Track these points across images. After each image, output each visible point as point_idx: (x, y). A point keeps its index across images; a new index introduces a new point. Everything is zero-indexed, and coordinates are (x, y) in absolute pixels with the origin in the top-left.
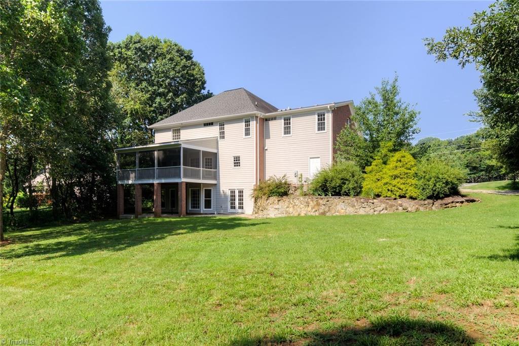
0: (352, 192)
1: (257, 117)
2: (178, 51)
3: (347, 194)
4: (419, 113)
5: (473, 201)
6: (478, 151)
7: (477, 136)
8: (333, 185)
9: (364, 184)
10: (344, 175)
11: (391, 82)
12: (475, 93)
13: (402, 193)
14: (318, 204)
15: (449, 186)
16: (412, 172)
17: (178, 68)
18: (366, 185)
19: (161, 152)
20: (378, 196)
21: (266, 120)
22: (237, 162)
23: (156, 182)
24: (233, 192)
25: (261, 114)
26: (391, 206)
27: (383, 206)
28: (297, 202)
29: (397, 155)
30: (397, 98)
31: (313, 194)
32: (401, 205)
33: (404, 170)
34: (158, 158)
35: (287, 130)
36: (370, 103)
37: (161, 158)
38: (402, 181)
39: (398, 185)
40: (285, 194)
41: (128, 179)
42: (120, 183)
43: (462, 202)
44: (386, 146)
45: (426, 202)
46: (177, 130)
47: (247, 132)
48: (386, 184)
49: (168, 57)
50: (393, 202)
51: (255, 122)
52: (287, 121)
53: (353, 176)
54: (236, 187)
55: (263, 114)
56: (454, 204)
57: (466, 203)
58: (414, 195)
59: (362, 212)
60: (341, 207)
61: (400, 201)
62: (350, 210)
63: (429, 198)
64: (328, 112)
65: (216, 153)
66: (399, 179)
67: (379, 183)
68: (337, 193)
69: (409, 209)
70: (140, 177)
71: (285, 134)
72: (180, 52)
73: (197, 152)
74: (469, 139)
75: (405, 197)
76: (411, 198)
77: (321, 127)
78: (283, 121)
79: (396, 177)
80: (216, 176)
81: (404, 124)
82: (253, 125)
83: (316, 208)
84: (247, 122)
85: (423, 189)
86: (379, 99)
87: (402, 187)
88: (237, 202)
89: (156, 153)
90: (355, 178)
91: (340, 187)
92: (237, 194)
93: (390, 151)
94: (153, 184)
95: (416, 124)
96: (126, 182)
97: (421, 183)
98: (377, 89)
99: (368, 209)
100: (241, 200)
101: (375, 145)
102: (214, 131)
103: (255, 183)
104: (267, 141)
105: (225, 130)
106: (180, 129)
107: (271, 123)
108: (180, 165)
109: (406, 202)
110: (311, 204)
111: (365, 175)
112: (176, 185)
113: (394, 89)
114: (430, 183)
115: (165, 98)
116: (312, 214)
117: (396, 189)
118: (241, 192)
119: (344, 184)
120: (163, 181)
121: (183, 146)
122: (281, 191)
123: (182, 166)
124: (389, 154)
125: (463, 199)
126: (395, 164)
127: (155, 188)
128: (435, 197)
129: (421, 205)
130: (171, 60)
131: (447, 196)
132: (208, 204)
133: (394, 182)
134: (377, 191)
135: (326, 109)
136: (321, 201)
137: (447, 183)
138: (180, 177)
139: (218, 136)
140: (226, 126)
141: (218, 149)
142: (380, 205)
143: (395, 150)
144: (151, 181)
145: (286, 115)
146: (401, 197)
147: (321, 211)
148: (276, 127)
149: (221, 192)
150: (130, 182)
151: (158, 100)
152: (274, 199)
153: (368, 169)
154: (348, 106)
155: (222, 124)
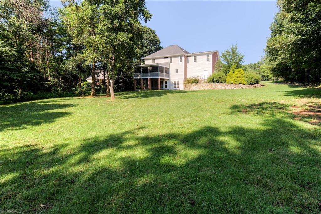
0: (223, 82)
1: (184, 56)
2: (150, 31)
3: (221, 83)
4: (245, 56)
5: (264, 86)
6: (259, 69)
7: (258, 64)
8: (216, 79)
9: (227, 79)
10: (220, 76)
11: (235, 45)
12: (264, 49)
13: (240, 83)
14: (211, 86)
15: (256, 80)
16: (243, 75)
17: (151, 37)
18: (227, 80)
19: (151, 67)
20: (232, 83)
21: (187, 57)
22: (177, 71)
23: (149, 78)
24: (175, 82)
25: (186, 55)
26: (237, 87)
27: (234, 87)
28: (203, 85)
29: (238, 70)
30: (237, 51)
31: (209, 83)
32: (240, 86)
33: (241, 75)
34: (150, 69)
35: (195, 61)
36: (227, 52)
37: (151, 69)
38: (240, 79)
39: (239, 80)
40: (198, 82)
41: (138, 77)
42: (135, 78)
43: (260, 86)
44: (233, 67)
45: (249, 86)
46: (154, 60)
47: (181, 61)
48: (234, 79)
49: (148, 33)
50: (237, 85)
51: (184, 57)
52: (195, 57)
53: (223, 77)
54: (177, 80)
55: (186, 54)
56: (257, 87)
57: (261, 86)
58: (245, 83)
59: (227, 88)
60: (220, 87)
61: (240, 85)
62: (223, 88)
63: (249, 84)
64: (211, 54)
65: (169, 68)
66: (239, 78)
67: (232, 79)
68: (218, 82)
69: (243, 88)
70: (143, 76)
71: (194, 62)
72: (151, 31)
73: (163, 68)
74: (255, 65)
75: (241, 84)
76: (244, 84)
77: (208, 59)
78: (193, 57)
79: (238, 77)
80: (169, 76)
81: (240, 59)
82: (183, 58)
83: (211, 87)
84: (181, 57)
85: (247, 81)
86: (230, 51)
87: (240, 80)
88: (177, 86)
89: (149, 68)
90: (224, 77)
91: (219, 80)
92: (177, 83)
93: (235, 68)
94: (148, 79)
95: (244, 59)
96: (137, 78)
97: (246, 79)
98: (230, 47)
99: (229, 87)
100: (178, 85)
101: (229, 66)
102: (168, 60)
103: (184, 79)
104: (188, 64)
105: (172, 60)
106: (155, 59)
107: (189, 58)
108: (158, 72)
109: (242, 85)
110: (209, 86)
111: (227, 76)
112: (157, 79)
113: (236, 48)
114: (250, 79)
115: (147, 48)
116: (209, 89)
117: (238, 81)
118: (178, 82)
119: (220, 79)
120: (152, 78)
121: (159, 65)
122: (196, 82)
123: (159, 72)
124: (235, 69)
125: (261, 85)
126: (237, 73)
127: (149, 80)
128: (251, 84)
129: (247, 87)
130: (149, 34)
131: (255, 84)
132: (166, 86)
133: (237, 79)
134: (231, 82)
135: (210, 53)
136: (212, 85)
137: (255, 79)
138: (158, 76)
139: (170, 62)
140: (172, 59)
141: (169, 66)
142: (233, 87)
143: (237, 68)
144: (147, 78)
145: (195, 55)
146: (240, 84)
147: (213, 88)
148: (191, 59)
149: (171, 82)
150: (139, 78)
151: (144, 48)
152: (194, 84)
153: (228, 74)
154: (216, 52)
155: (171, 58)
